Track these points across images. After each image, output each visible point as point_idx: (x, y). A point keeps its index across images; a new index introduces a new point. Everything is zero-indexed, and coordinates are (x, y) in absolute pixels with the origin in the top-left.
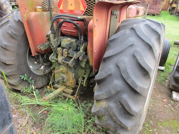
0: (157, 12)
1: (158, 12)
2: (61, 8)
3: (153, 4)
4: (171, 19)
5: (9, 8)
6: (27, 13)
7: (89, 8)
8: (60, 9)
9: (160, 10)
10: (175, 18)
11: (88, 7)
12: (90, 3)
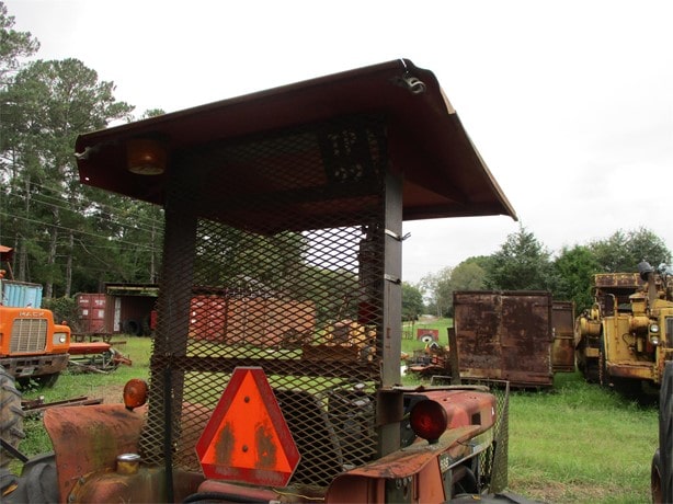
0: (539, 379)
1: (544, 380)
2: (208, 459)
3: (521, 353)
4: (594, 404)
5: (12, 404)
6: (82, 484)
7: (308, 464)
8: (203, 461)
9: (550, 372)
10: (608, 396)
11: (303, 459)
12: (309, 448)
